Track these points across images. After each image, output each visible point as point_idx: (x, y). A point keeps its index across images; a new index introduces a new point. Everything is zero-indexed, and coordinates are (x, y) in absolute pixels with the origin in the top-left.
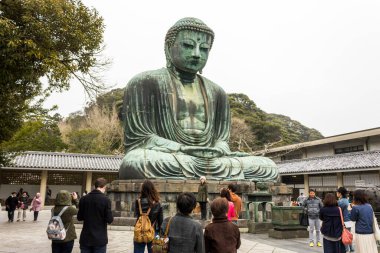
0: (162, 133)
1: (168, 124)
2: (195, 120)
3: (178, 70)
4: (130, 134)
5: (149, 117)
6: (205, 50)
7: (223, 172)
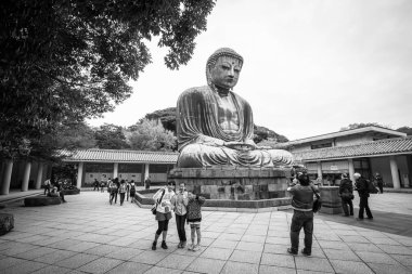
0: (207, 133)
1: (212, 126)
2: (231, 123)
3: (216, 86)
4: (183, 133)
5: (197, 121)
6: (237, 71)
7: (257, 161)
